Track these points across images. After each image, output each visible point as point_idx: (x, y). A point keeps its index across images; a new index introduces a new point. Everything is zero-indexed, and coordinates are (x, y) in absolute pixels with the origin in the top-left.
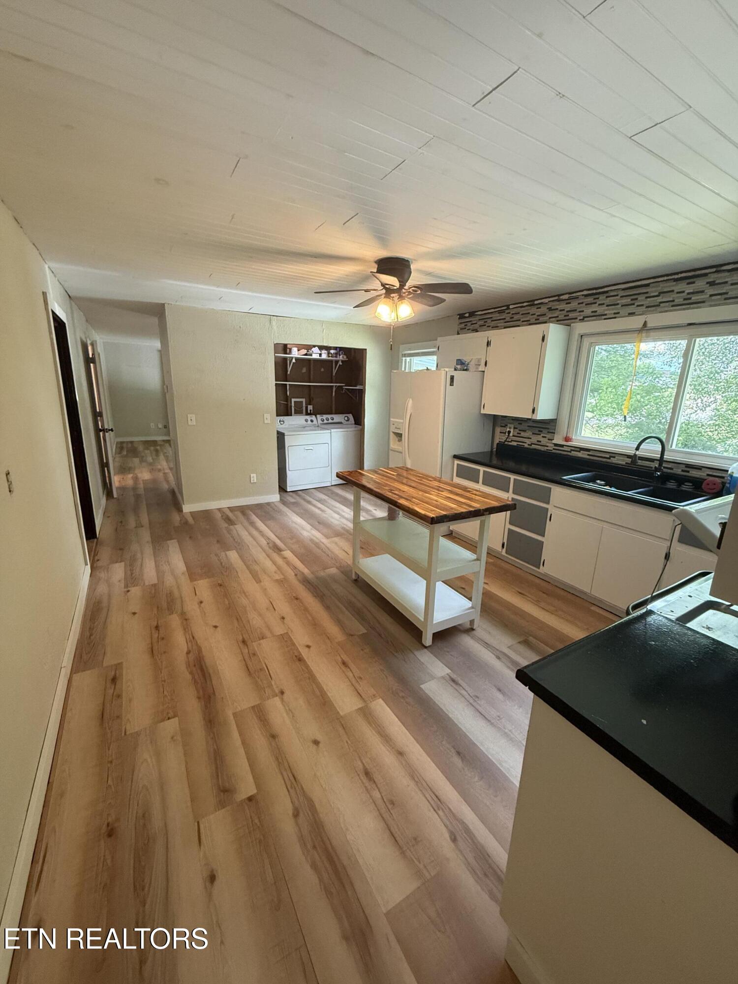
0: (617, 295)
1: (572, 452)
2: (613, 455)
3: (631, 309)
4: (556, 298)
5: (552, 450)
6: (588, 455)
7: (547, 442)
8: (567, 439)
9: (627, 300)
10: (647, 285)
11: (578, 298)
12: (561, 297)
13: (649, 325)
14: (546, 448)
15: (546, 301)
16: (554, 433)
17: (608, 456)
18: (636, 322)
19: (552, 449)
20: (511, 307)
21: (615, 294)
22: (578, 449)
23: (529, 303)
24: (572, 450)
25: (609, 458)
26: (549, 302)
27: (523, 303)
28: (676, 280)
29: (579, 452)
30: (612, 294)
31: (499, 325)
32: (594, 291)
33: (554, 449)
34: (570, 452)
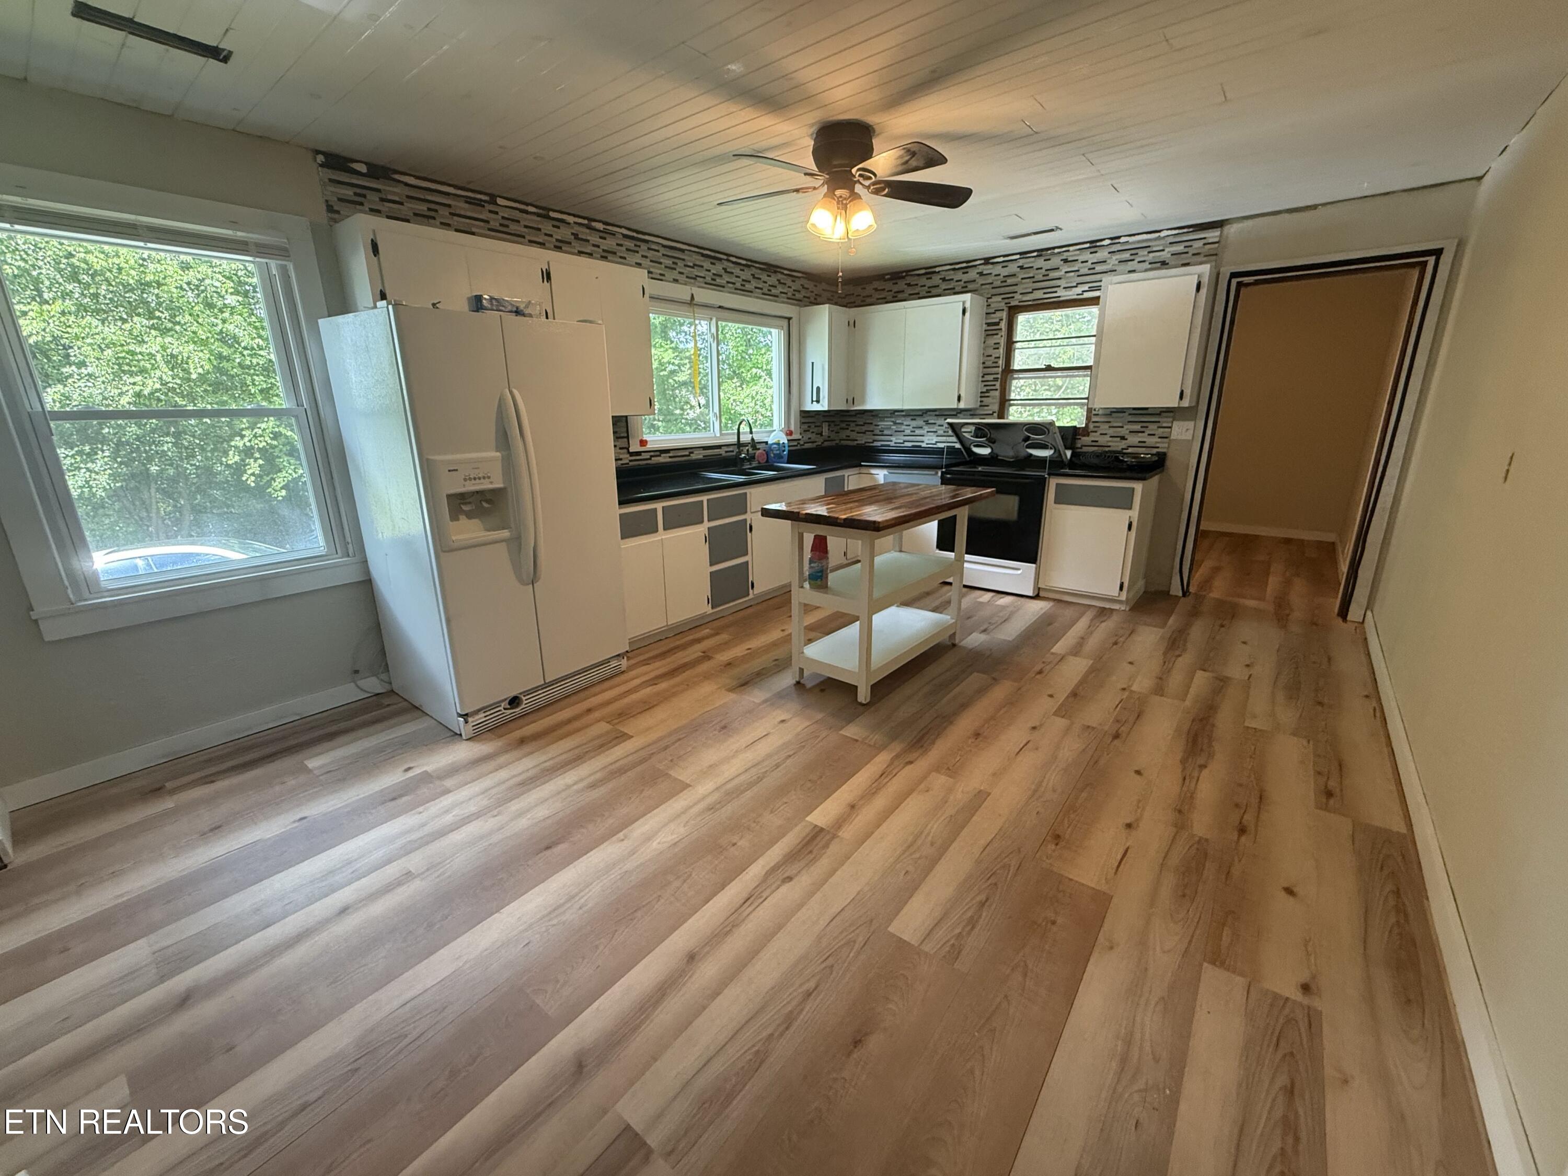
0: (658, 251)
1: (649, 457)
2: (691, 449)
3: (675, 275)
4: (586, 222)
5: (628, 464)
6: (670, 457)
7: (620, 453)
8: (643, 443)
9: (669, 262)
10: (683, 251)
11: (614, 235)
12: (594, 224)
13: (697, 299)
15: (571, 219)
16: (628, 437)
17: (687, 453)
18: (682, 291)
19: (627, 461)
20: (500, 201)
21: (657, 248)
22: (658, 453)
23: (541, 211)
24: (652, 456)
25: (689, 456)
26: (575, 223)
27: (527, 204)
28: (703, 255)
29: (660, 456)
30: (653, 247)
32: (635, 234)
33: (631, 461)
34: (650, 459)
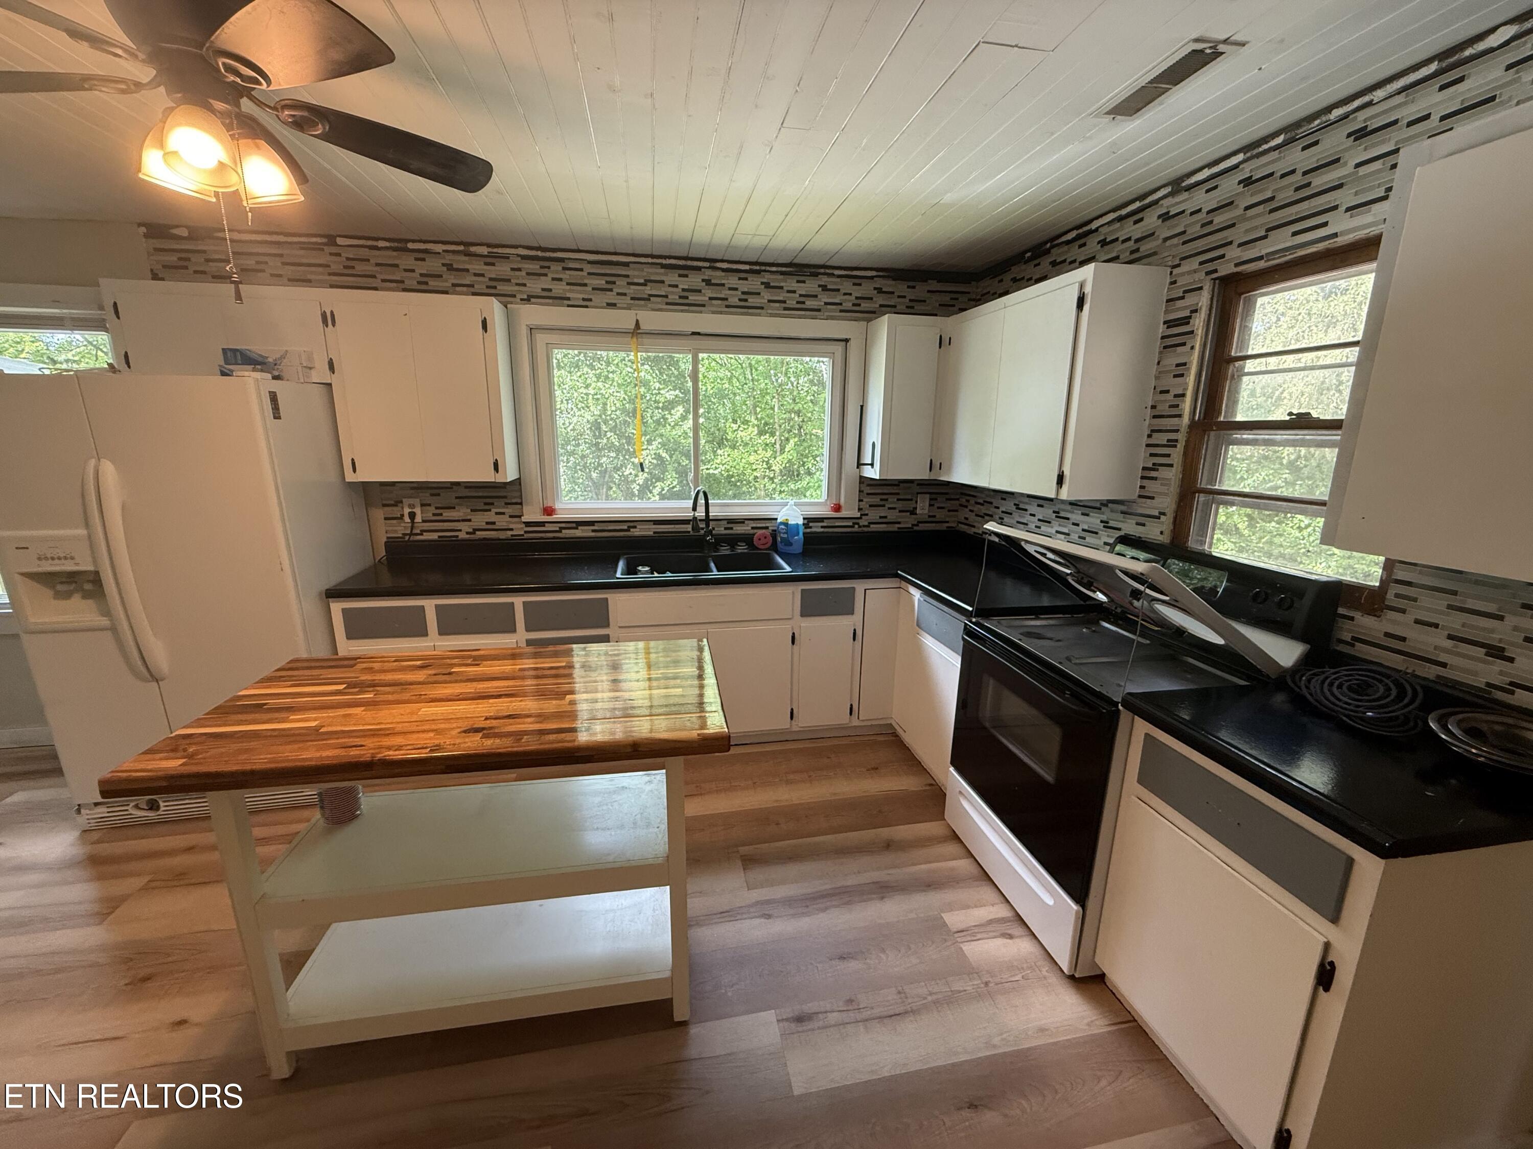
0: (581, 270)
1: (563, 531)
2: (632, 523)
3: (611, 297)
4: (461, 248)
5: (523, 535)
6: (593, 531)
7: (511, 522)
8: (549, 511)
9: (601, 282)
10: (626, 264)
11: (508, 258)
12: (473, 249)
13: (643, 326)
14: (510, 533)
15: (439, 248)
16: (521, 504)
17: (626, 527)
18: (624, 318)
19: (522, 533)
20: (340, 241)
21: (577, 266)
22: (574, 525)
23: (392, 245)
24: (561, 528)
26: (444, 251)
27: (377, 239)
28: (664, 266)
29: (577, 528)
30: (571, 265)
31: (309, 277)
32: (539, 253)
33: (526, 532)
34: (560, 531)
